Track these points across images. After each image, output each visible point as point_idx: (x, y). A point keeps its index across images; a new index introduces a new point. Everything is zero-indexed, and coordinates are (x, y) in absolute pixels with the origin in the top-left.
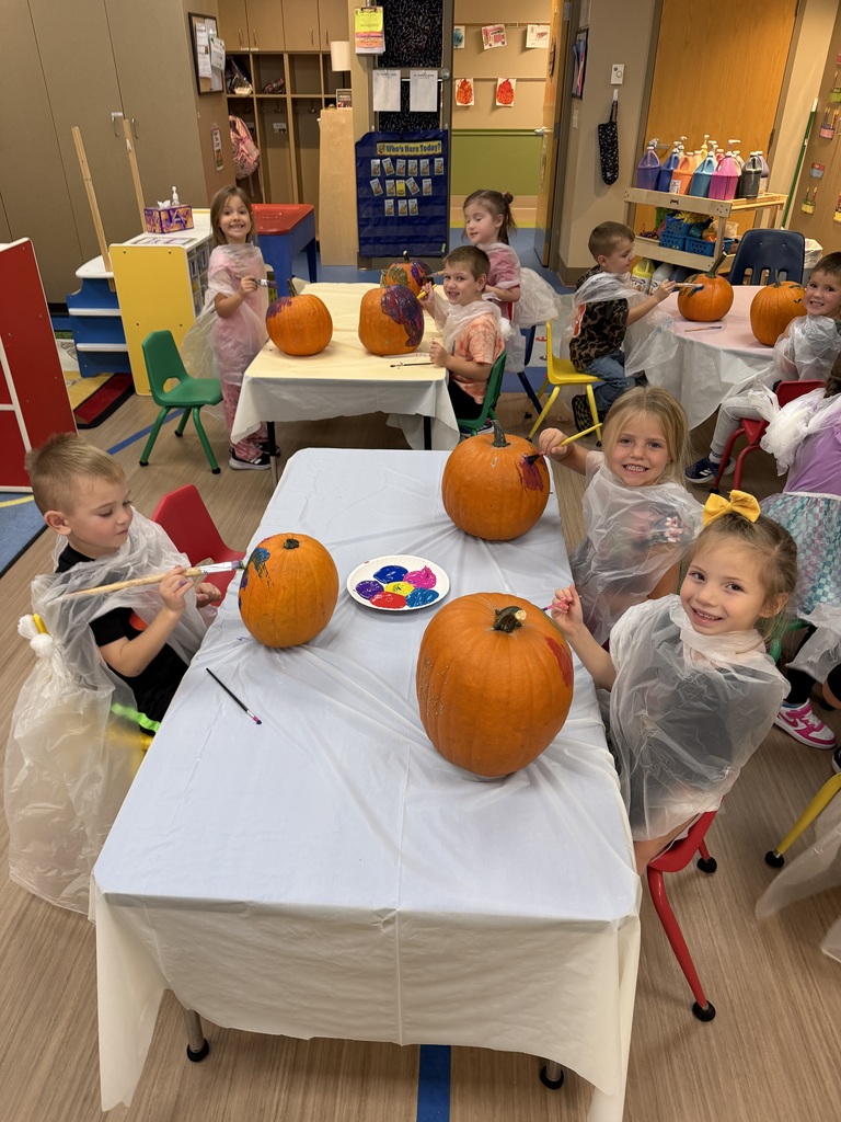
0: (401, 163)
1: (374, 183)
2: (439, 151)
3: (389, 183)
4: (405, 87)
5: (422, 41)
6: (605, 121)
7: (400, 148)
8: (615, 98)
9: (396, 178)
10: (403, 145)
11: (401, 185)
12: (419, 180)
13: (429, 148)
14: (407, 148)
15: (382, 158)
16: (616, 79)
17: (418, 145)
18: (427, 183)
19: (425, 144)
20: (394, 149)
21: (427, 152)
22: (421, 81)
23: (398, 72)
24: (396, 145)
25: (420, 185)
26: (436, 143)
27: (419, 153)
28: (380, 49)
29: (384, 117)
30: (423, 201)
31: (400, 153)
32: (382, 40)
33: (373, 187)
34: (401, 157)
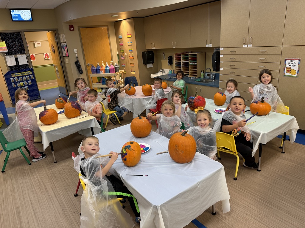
0: (20, 78)
1: (13, 84)
2: (31, 73)
3: (18, 84)
4: (16, 59)
5: (18, 48)
6: (76, 61)
7: (19, 74)
8: (77, 56)
9: (20, 82)
10: (20, 73)
11: (22, 84)
12: (27, 81)
13: (28, 73)
14: (21, 74)
15: (14, 77)
16: (76, 52)
17: (25, 73)
18: (29, 82)
19: (26, 72)
20: (17, 75)
21: (28, 74)
22: (21, 57)
23: (13, 56)
24: (17, 74)
25: (28, 82)
26: (30, 71)
27: (25, 75)
28: (6, 51)
29: (11, 67)
30: (29, 86)
31: (19, 75)
32: (7, 49)
33: (13, 85)
34: (20, 76)
